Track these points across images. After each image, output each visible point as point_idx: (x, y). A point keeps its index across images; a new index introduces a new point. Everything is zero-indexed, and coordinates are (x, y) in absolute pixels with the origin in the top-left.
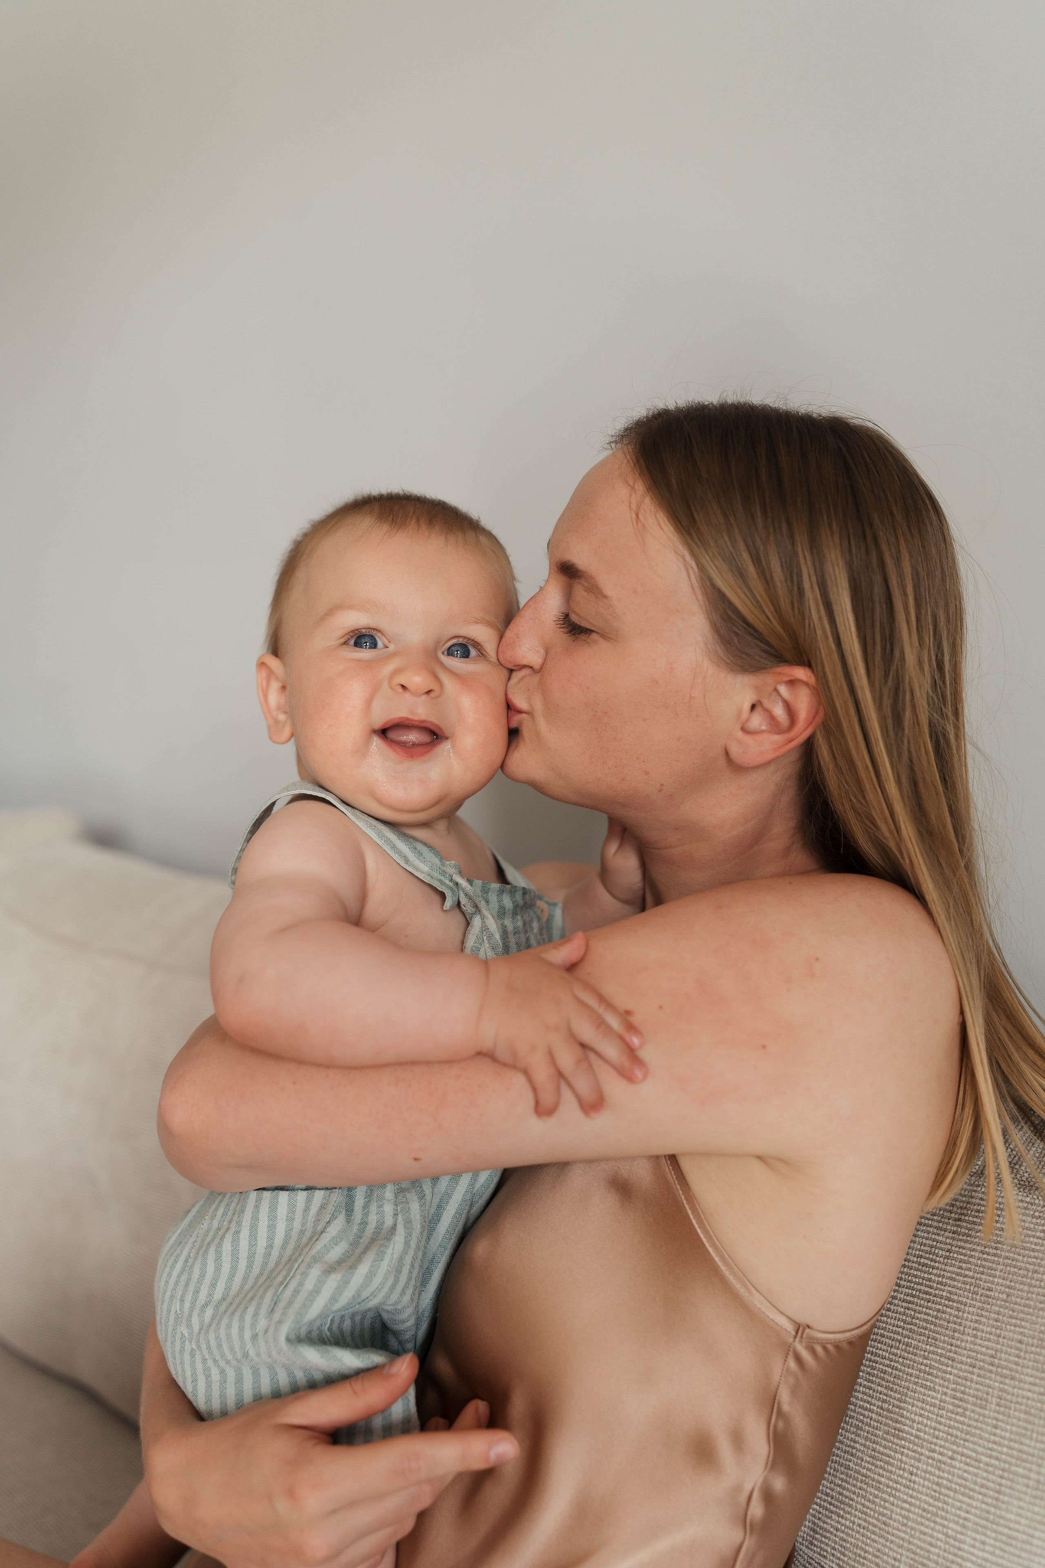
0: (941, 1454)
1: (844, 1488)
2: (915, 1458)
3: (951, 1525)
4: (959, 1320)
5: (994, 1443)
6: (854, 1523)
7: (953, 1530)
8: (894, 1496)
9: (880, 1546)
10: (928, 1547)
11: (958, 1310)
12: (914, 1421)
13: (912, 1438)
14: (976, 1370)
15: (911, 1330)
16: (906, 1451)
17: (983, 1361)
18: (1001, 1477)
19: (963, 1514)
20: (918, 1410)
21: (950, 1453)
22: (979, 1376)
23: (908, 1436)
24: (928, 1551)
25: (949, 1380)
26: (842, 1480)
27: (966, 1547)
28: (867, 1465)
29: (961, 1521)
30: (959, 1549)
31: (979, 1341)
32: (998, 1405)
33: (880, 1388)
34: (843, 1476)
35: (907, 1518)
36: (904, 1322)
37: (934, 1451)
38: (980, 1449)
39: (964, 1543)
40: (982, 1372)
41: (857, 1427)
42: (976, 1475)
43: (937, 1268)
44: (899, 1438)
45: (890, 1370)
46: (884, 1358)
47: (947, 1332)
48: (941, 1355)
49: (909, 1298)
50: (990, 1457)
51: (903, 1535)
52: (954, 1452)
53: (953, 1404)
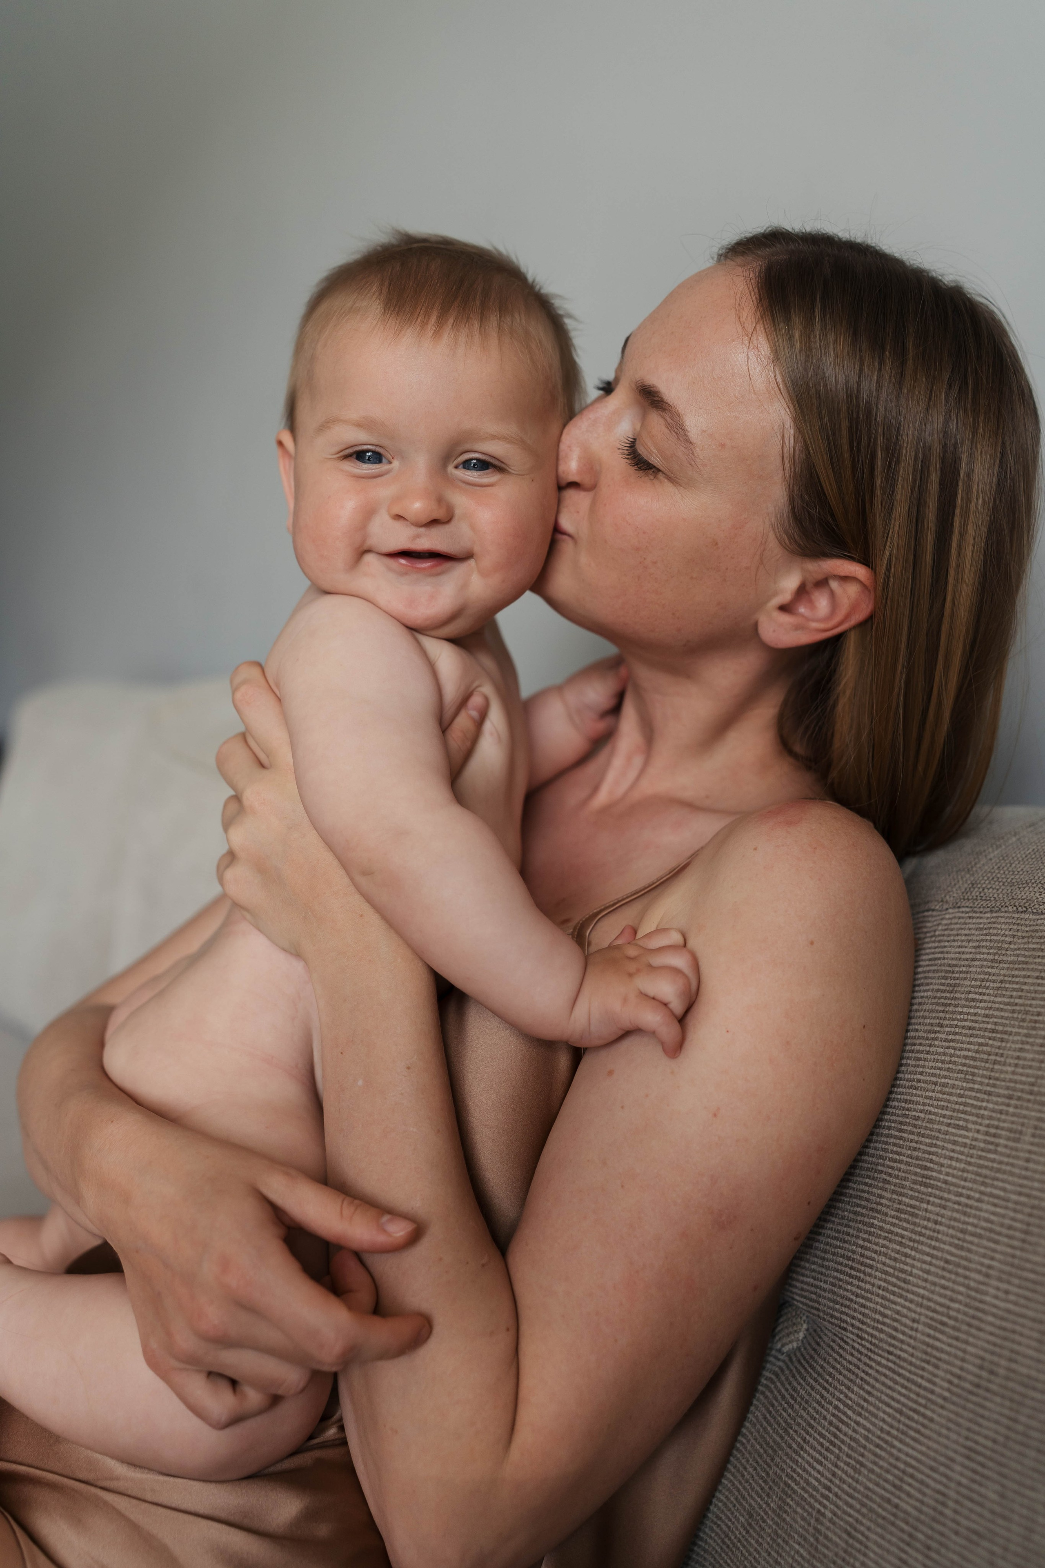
0: (969, 1197)
1: (866, 1248)
2: (940, 1206)
3: (973, 1275)
4: (1001, 1051)
5: (1025, 1178)
6: (873, 1285)
7: (975, 1280)
8: (916, 1250)
9: (898, 1308)
10: (948, 1303)
11: (1002, 1040)
12: (942, 1165)
13: (939, 1184)
14: (1013, 1102)
15: (949, 1070)
16: (932, 1199)
17: (1022, 1091)
18: (1030, 1215)
19: (987, 1262)
20: (947, 1153)
21: (977, 1195)
22: (1016, 1107)
23: (935, 1183)
24: (948, 1308)
25: (983, 1117)
26: (864, 1240)
27: (988, 1299)
28: (891, 1220)
29: (984, 1270)
30: (981, 1301)
31: (1020, 1070)
32: (1034, 1136)
33: (911, 1137)
34: (866, 1236)
35: (928, 1272)
36: (943, 1062)
37: (961, 1195)
38: (1008, 1187)
39: (986, 1293)
40: (1019, 1103)
41: (885, 1181)
42: (1003, 1216)
43: (985, 1001)
44: (926, 1185)
45: (922, 1115)
46: (918, 1103)
47: (987, 1065)
48: (978, 1091)
49: (950, 1037)
50: (1020, 1194)
51: (922, 1291)
52: (981, 1193)
53: (985, 1141)
